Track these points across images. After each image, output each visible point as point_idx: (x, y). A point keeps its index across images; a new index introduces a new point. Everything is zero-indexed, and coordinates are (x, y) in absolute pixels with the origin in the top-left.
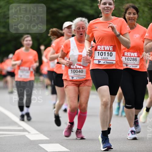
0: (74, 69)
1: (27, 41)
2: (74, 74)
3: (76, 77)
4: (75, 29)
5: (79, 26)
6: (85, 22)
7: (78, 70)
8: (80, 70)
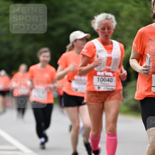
0: (101, 76)
1: (44, 57)
2: (101, 83)
3: (103, 87)
4: (98, 29)
5: (103, 26)
6: (111, 20)
7: (107, 78)
8: (109, 79)
